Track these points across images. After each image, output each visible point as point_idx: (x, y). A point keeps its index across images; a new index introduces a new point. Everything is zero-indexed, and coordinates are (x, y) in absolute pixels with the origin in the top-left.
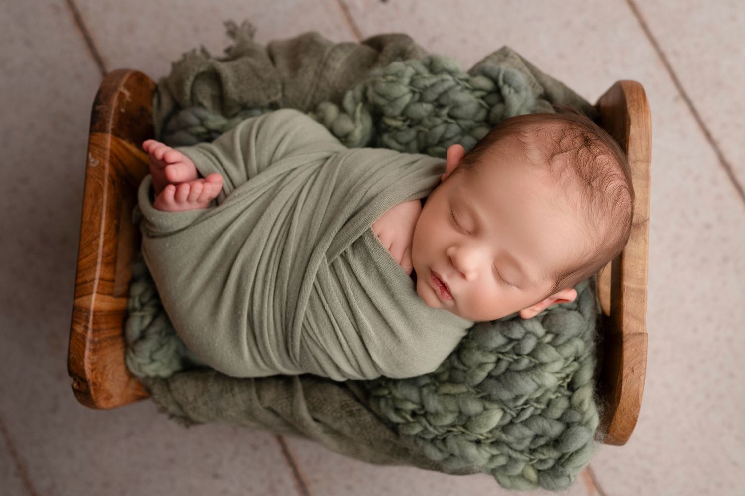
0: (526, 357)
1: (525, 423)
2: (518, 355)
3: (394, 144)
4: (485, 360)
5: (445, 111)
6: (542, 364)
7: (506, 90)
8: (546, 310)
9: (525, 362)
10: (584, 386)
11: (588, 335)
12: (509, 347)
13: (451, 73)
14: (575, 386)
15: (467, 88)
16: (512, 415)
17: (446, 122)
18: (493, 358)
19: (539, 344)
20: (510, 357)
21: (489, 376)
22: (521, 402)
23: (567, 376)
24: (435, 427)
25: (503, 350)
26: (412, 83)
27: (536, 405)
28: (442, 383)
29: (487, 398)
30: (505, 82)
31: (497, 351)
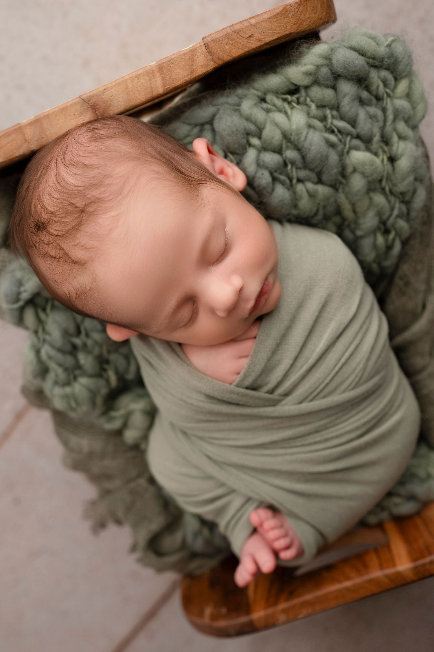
0: (284, 156)
1: (353, 123)
2: (286, 165)
3: (133, 368)
4: (305, 194)
5: (77, 341)
6: (285, 136)
7: (25, 296)
8: (226, 157)
9: (290, 154)
10: (288, 79)
11: (232, 99)
12: (282, 177)
13: (38, 352)
14: (292, 87)
15: (44, 329)
16: (350, 140)
17: (87, 335)
18: (300, 187)
19: (264, 148)
20: (292, 172)
21: (320, 181)
22: (333, 138)
23: (285, 100)
24: (392, 209)
25: (288, 181)
26: (68, 383)
27: (329, 121)
28: (344, 219)
29: (343, 173)
30: (17, 300)
31: (291, 187)
